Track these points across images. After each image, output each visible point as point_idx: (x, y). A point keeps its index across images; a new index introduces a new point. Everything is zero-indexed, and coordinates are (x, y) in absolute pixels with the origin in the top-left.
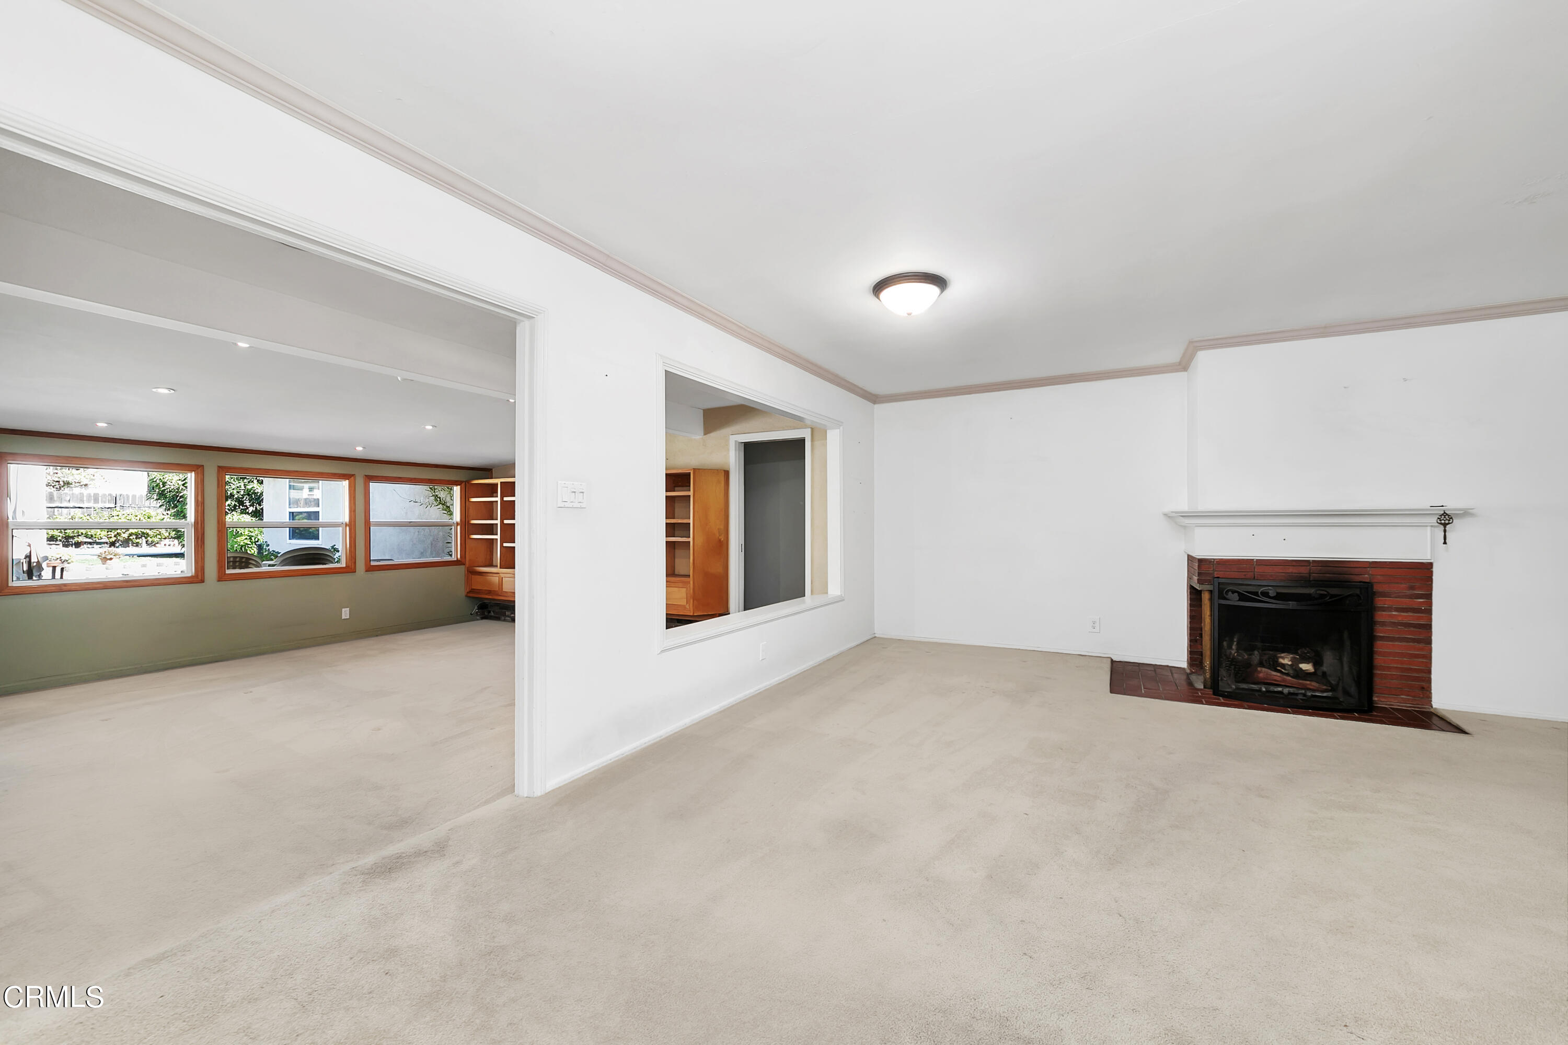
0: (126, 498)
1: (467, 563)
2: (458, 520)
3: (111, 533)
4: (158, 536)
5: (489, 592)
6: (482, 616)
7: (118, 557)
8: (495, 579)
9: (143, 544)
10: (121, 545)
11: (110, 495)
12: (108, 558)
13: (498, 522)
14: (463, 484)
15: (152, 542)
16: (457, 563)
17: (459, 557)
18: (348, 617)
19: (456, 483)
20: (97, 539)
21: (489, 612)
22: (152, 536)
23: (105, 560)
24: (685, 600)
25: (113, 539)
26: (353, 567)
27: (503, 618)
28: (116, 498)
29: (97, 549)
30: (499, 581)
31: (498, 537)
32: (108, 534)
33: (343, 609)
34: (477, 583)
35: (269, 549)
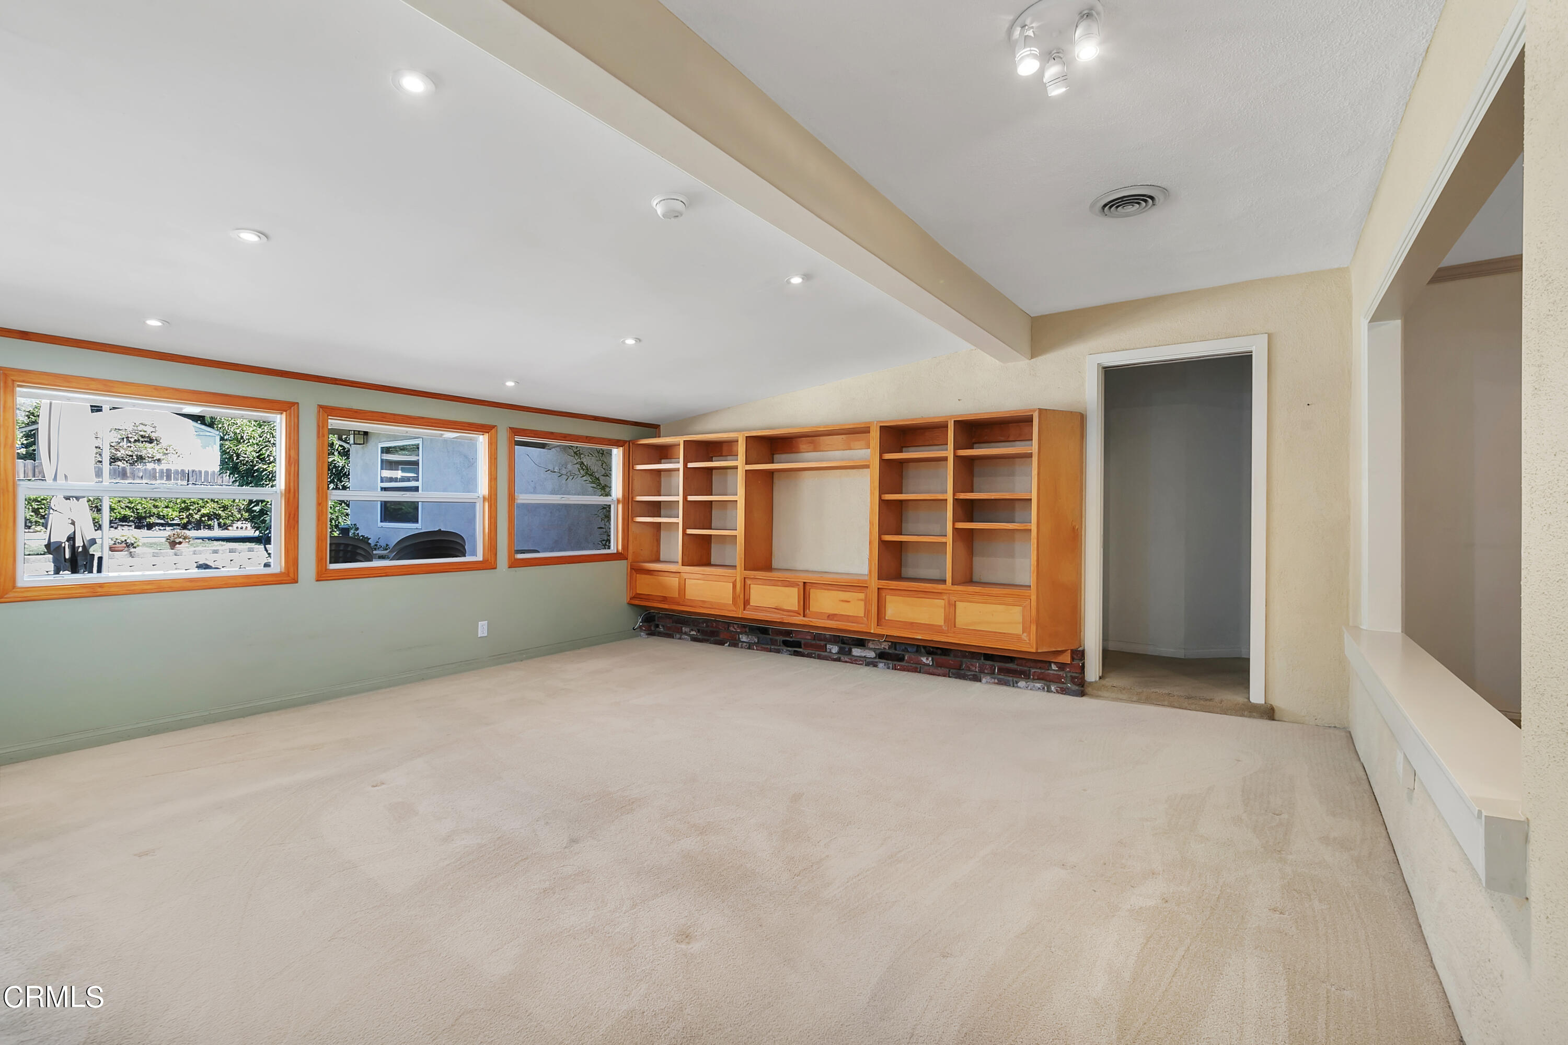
0: (198, 474)
1: (630, 557)
2: (620, 495)
3: (184, 514)
4: (230, 518)
5: (664, 599)
6: (647, 632)
7: (187, 540)
8: (674, 581)
9: (215, 526)
10: (194, 527)
11: (183, 471)
12: (177, 541)
13: (680, 498)
14: (627, 445)
15: (225, 524)
16: (618, 556)
17: (620, 548)
18: (486, 635)
19: (618, 443)
20: (169, 520)
21: (657, 626)
22: (224, 517)
23: (173, 544)
24: (1021, 626)
25: (185, 521)
26: (493, 560)
27: (678, 636)
28: (188, 474)
29: (168, 532)
30: (679, 583)
31: (680, 520)
32: (180, 514)
33: (480, 623)
34: (645, 586)
35: (358, 534)
